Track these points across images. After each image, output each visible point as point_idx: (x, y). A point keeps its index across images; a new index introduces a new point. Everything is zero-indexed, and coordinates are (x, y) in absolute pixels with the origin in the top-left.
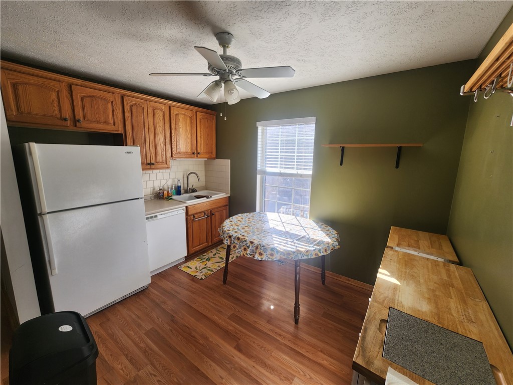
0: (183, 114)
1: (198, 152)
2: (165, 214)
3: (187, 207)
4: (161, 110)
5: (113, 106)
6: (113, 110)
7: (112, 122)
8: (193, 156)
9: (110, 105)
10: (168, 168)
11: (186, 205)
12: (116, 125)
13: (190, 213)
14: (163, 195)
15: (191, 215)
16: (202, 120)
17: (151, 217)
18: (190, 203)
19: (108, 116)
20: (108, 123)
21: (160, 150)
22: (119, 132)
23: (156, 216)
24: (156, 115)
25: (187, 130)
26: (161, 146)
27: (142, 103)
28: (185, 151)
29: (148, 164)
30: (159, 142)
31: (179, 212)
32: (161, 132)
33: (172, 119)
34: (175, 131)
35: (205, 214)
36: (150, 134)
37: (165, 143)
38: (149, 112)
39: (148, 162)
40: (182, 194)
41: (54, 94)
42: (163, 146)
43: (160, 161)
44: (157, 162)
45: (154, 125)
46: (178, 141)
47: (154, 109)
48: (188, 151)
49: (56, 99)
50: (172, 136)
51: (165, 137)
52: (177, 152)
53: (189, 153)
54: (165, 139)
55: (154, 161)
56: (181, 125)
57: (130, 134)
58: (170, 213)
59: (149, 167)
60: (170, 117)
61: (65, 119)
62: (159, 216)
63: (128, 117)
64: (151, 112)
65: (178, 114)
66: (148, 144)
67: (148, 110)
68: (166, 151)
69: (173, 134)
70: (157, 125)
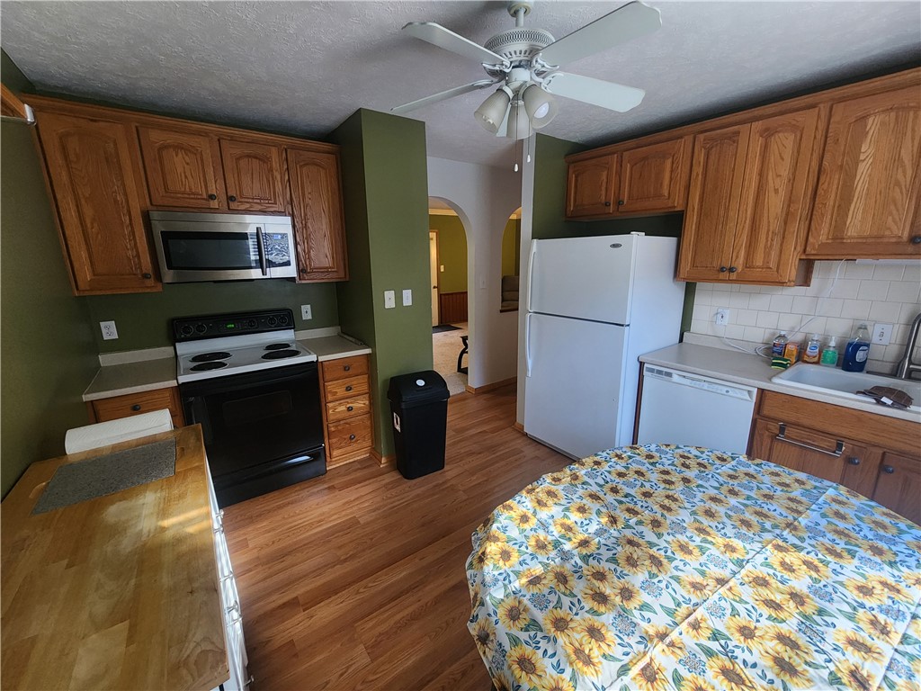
0: (888, 110)
2: (693, 379)
3: (762, 392)
4: (794, 128)
5: (673, 163)
6: (672, 171)
7: (666, 193)
8: (909, 248)
9: (669, 161)
12: (671, 197)
13: (766, 411)
15: (772, 419)
17: (660, 372)
19: (661, 184)
20: (660, 196)
22: (677, 209)
23: (669, 375)
24: (774, 147)
26: (769, 226)
27: (738, 133)
28: (867, 233)
29: (722, 270)
30: (766, 215)
31: (731, 393)
32: (776, 191)
33: (828, 142)
34: (837, 176)
35: (839, 446)
36: (743, 200)
37: (787, 215)
38: (751, 148)
39: (723, 265)
40: (868, 372)
41: (605, 173)
42: (775, 225)
43: (759, 261)
44: (748, 265)
45: (761, 174)
46: (839, 206)
47: (768, 134)
48: (887, 233)
49: (605, 180)
50: (820, 191)
51: (790, 201)
52: (828, 239)
53: (894, 240)
54: (789, 206)
55: (739, 264)
56: (871, 150)
57: (694, 208)
58: (706, 384)
59: (725, 275)
60: (826, 137)
61: (607, 204)
62: (675, 378)
63: (698, 175)
64: (757, 144)
65: (864, 118)
66: (732, 224)
67: (751, 144)
68: (783, 238)
69: (825, 186)
70: (770, 174)
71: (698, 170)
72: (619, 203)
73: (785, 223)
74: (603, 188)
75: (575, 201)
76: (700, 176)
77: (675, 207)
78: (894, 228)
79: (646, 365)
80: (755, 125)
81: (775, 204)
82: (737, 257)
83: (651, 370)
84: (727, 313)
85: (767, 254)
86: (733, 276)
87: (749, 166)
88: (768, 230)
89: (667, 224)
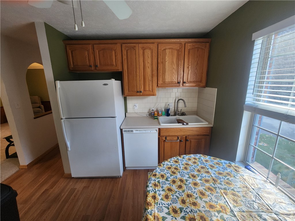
0: (170, 48)
1: (184, 81)
2: (140, 131)
3: (159, 129)
4: (150, 49)
5: (115, 53)
6: (115, 56)
7: (115, 64)
8: (178, 85)
9: (114, 52)
10: (153, 95)
11: (160, 127)
12: (117, 66)
13: (162, 134)
14: (154, 115)
15: (163, 136)
16: (191, 51)
17: (129, 131)
18: (164, 126)
19: (112, 60)
20: (113, 65)
21: (147, 81)
22: (120, 71)
23: (132, 131)
24: (146, 54)
25: (173, 62)
26: (148, 78)
27: (135, 46)
28: (170, 81)
29: (138, 92)
30: (147, 75)
31: (151, 132)
32: (148, 67)
33: (159, 55)
34: (162, 65)
35: (178, 138)
36: (140, 69)
37: (152, 75)
38: (140, 52)
39: (138, 90)
40: (171, 116)
41: (86, 53)
42: (150, 78)
43: (147, 89)
44: (144, 90)
45: (144, 62)
46: (163, 73)
47: (144, 49)
48: (173, 81)
49: (87, 55)
50: (159, 69)
51: (152, 71)
52: (162, 82)
53: (175, 83)
54: (152, 72)
55: (142, 90)
56: (168, 59)
57: (126, 71)
58: (144, 131)
59: (138, 94)
60: (158, 53)
61: (90, 66)
62: (134, 132)
63: (125, 59)
64: (141, 52)
65: (165, 49)
66: (138, 77)
67: (139, 51)
68: (152, 82)
69: (160, 67)
70: (146, 62)
71: (125, 57)
72: (96, 66)
73: (152, 77)
74: (87, 59)
75: (73, 63)
76: (126, 60)
77: (119, 70)
78: (174, 80)
79: (123, 130)
80: (140, 45)
81: (149, 71)
82: (141, 88)
83: (126, 131)
84: (137, 105)
85: (149, 87)
86: (141, 94)
87: (140, 58)
88: (148, 79)
89: (118, 76)
